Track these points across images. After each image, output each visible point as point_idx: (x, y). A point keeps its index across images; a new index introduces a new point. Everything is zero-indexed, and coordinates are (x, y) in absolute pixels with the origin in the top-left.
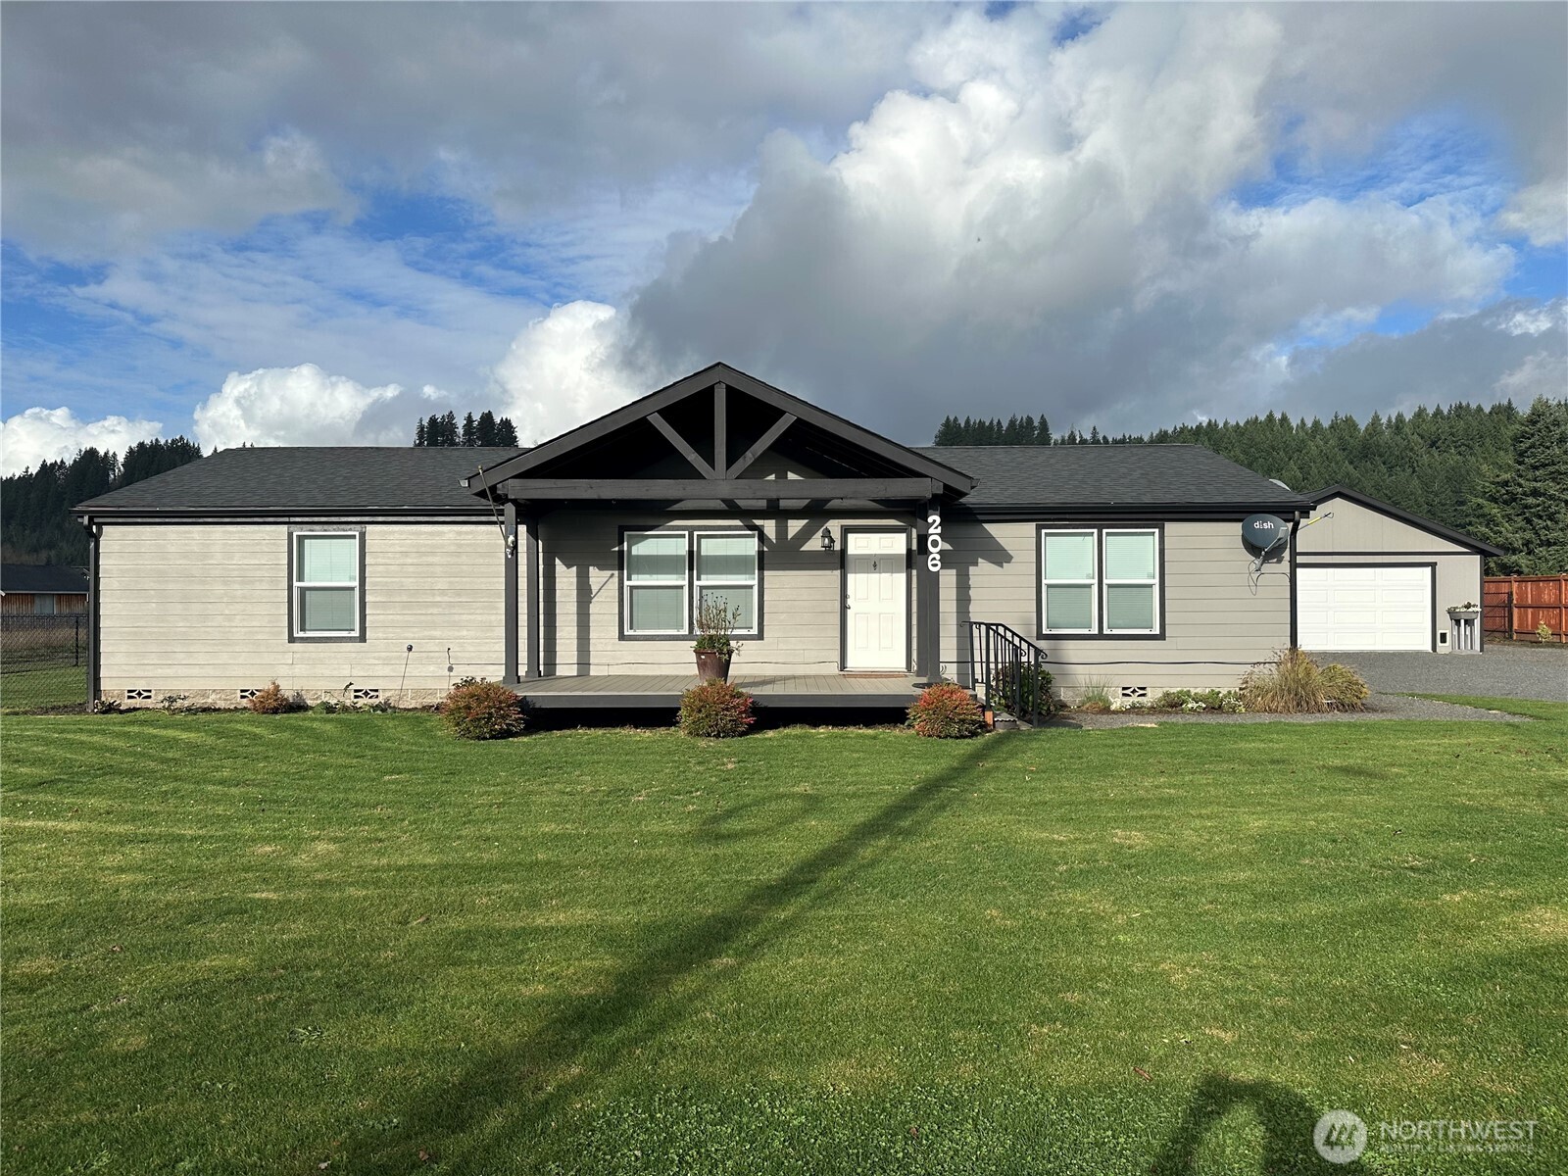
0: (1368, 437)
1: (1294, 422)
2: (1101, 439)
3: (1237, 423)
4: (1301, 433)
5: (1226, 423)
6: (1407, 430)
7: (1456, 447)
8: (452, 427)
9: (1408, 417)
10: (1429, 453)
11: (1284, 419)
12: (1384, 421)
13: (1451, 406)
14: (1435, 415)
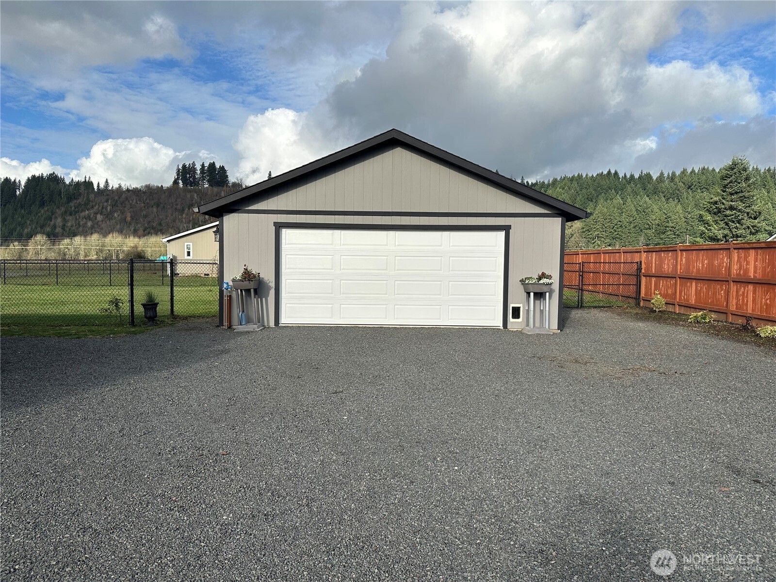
8: (194, 170)
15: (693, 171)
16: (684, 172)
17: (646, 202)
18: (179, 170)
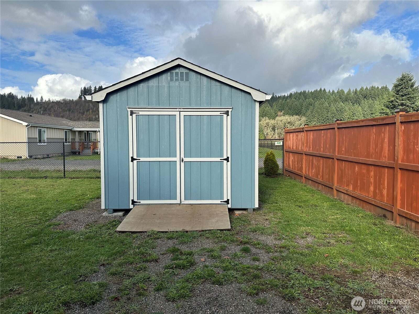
0: (347, 95)
1: (327, 91)
2: (275, 96)
3: (312, 91)
4: (329, 94)
5: (308, 91)
6: (358, 93)
7: (371, 98)
8: (91, 90)
9: (358, 90)
10: (364, 99)
11: (324, 90)
12: (352, 91)
13: (370, 87)
14: (366, 89)
15: (367, 88)
16: (362, 89)
17: (341, 105)
18: (82, 91)
